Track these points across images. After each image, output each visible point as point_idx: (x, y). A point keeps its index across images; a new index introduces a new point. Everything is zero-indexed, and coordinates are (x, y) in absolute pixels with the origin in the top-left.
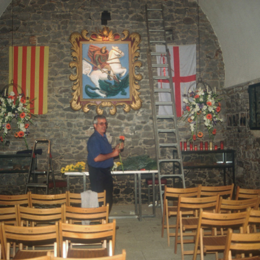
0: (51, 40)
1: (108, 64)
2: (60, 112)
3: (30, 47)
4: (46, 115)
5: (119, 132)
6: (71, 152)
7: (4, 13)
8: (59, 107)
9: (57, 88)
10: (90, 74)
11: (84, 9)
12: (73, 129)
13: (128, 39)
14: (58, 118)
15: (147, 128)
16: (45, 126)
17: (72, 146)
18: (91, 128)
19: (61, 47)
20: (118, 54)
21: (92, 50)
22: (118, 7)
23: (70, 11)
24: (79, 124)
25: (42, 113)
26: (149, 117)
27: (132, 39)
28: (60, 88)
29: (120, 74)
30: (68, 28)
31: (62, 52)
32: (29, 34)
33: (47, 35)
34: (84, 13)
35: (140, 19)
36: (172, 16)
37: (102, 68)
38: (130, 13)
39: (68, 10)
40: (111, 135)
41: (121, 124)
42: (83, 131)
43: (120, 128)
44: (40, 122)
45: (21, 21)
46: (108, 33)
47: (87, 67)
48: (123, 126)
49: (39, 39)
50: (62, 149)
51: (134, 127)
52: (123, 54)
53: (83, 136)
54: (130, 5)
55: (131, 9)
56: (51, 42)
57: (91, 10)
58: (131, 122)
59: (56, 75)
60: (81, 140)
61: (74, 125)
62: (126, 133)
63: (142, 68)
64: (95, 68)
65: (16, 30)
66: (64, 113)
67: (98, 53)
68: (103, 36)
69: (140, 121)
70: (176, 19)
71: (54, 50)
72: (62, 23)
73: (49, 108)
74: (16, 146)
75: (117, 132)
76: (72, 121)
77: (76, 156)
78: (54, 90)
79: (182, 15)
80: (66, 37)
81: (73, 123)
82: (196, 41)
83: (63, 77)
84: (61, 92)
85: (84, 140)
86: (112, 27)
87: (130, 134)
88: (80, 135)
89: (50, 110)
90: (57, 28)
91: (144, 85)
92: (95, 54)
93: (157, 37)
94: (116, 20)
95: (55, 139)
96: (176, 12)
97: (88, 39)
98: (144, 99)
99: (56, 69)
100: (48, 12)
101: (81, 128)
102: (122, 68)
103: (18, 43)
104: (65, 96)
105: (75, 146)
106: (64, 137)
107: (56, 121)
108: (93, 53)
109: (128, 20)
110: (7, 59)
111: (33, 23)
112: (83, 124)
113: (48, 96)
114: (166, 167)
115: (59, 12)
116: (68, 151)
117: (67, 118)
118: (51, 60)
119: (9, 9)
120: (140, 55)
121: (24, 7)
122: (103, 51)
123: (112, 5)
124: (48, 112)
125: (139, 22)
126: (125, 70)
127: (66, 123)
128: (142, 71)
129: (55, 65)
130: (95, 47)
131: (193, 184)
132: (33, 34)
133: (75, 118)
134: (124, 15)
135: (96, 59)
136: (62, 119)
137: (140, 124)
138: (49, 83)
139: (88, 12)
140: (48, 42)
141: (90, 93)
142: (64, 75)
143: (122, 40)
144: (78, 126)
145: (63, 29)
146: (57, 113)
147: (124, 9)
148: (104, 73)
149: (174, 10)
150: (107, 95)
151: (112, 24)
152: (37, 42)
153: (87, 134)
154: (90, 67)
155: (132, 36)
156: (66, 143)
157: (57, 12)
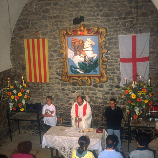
0: (49, 34)
1: (84, 51)
2: (57, 81)
3: (36, 39)
4: (49, 83)
5: (94, 95)
6: (65, 106)
7: (19, 17)
8: (56, 78)
9: (54, 65)
10: (73, 58)
11: (69, 11)
12: (65, 92)
13: (97, 32)
14: (56, 85)
15: (113, 94)
16: (49, 89)
17: (65, 103)
18: (76, 92)
19: (55, 39)
20: (90, 44)
21: (73, 42)
22: (92, 8)
23: (59, 13)
24: (69, 89)
25: (46, 82)
26: (114, 86)
27: (100, 32)
28: (57, 66)
29: (92, 58)
30: (59, 25)
31: (56, 42)
32: (35, 30)
33: (46, 31)
34: (68, 14)
35: (108, 16)
36: (131, 11)
37: (80, 54)
38: (100, 11)
39: (58, 12)
40: (89, 97)
41: (95, 90)
42: (72, 94)
43: (95, 93)
44: (45, 87)
45: (30, 22)
46: (84, 29)
47: (70, 54)
48: (97, 91)
49: (41, 33)
50: (60, 104)
51: (104, 92)
52: (94, 44)
53: (72, 97)
54: (100, 5)
55: (101, 8)
56: (49, 35)
57: (73, 11)
58: (102, 89)
59: (53, 57)
60: (70, 99)
61: (66, 90)
62: (99, 96)
63: (109, 52)
64: (76, 54)
65: (27, 28)
66: (59, 82)
67: (77, 44)
68: (81, 31)
69: (108, 89)
70: (135, 14)
71: (51, 41)
72: (55, 22)
73: (50, 78)
74: (34, 101)
75: (93, 95)
76: (65, 87)
77: (67, 109)
78: (52, 67)
79: (139, 10)
80: (58, 32)
81: (66, 88)
82: (150, 30)
83: (58, 59)
84: (57, 69)
85: (73, 99)
86: (88, 23)
87: (102, 97)
88: (70, 96)
89: (51, 80)
90: (52, 26)
91: (110, 64)
92: (76, 44)
93: (120, 29)
94: (90, 17)
95: (55, 98)
96: (135, 8)
97: (71, 33)
98: (110, 74)
99: (53, 53)
100: (45, 14)
101: (70, 92)
102: (94, 54)
103: (29, 37)
104: (59, 72)
105: (67, 103)
106: (60, 97)
107: (55, 87)
108: (74, 43)
109: (99, 17)
110: (24, 48)
111: (37, 23)
112: (71, 90)
113: (49, 71)
114: (126, 120)
115: (53, 14)
116: (63, 106)
117: (61, 85)
118: (50, 47)
119: (22, 14)
120: (108, 42)
121: (30, 12)
122: (81, 42)
123: (87, 6)
124: (50, 81)
125: (106, 18)
126: (96, 55)
127: (61, 88)
128: (109, 54)
129: (52, 51)
130: (75, 39)
131: (144, 131)
132: (37, 30)
133: (66, 85)
134: (96, 13)
135: (76, 48)
136: (59, 86)
137: (108, 91)
138: (49, 63)
139: (71, 13)
140: (47, 35)
141: (73, 71)
142: (58, 57)
143: (93, 34)
144: (69, 91)
145: (55, 26)
146: (55, 82)
147: (95, 9)
148: (82, 58)
149: (134, 6)
150: (84, 72)
151: (88, 20)
152: (40, 35)
153: (74, 96)
154: (72, 53)
155: (101, 31)
156: (62, 101)
157: (51, 14)
